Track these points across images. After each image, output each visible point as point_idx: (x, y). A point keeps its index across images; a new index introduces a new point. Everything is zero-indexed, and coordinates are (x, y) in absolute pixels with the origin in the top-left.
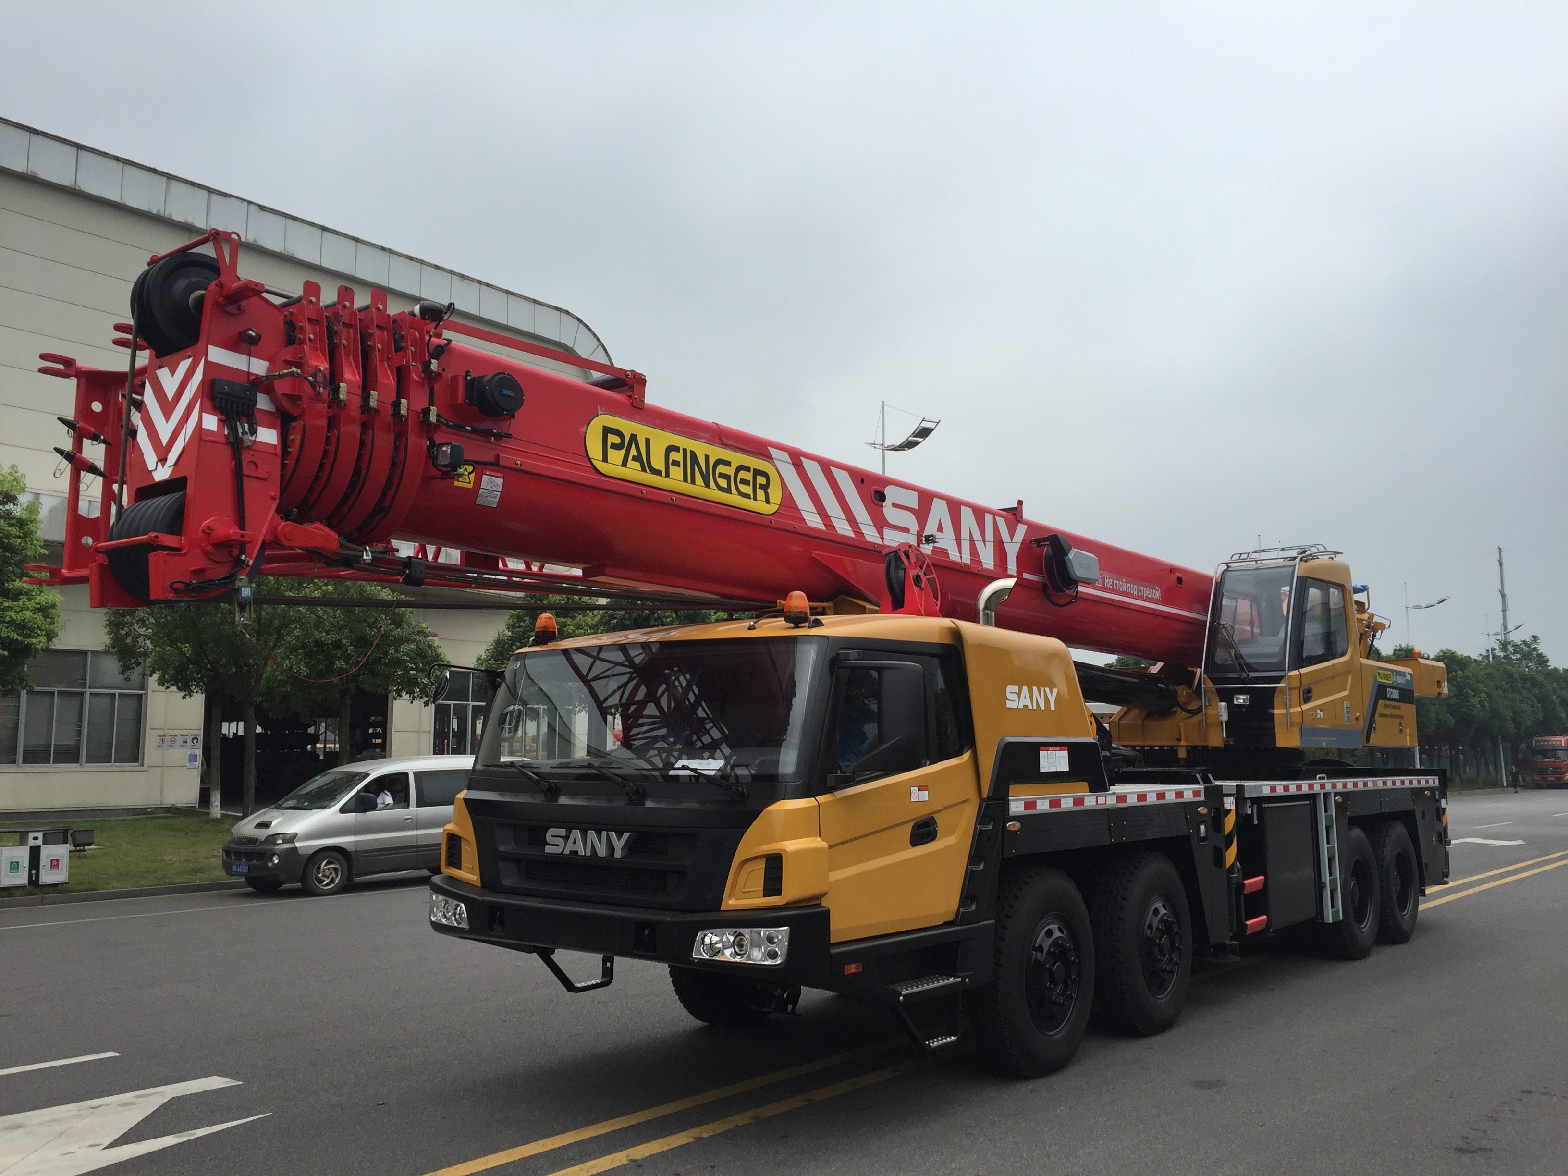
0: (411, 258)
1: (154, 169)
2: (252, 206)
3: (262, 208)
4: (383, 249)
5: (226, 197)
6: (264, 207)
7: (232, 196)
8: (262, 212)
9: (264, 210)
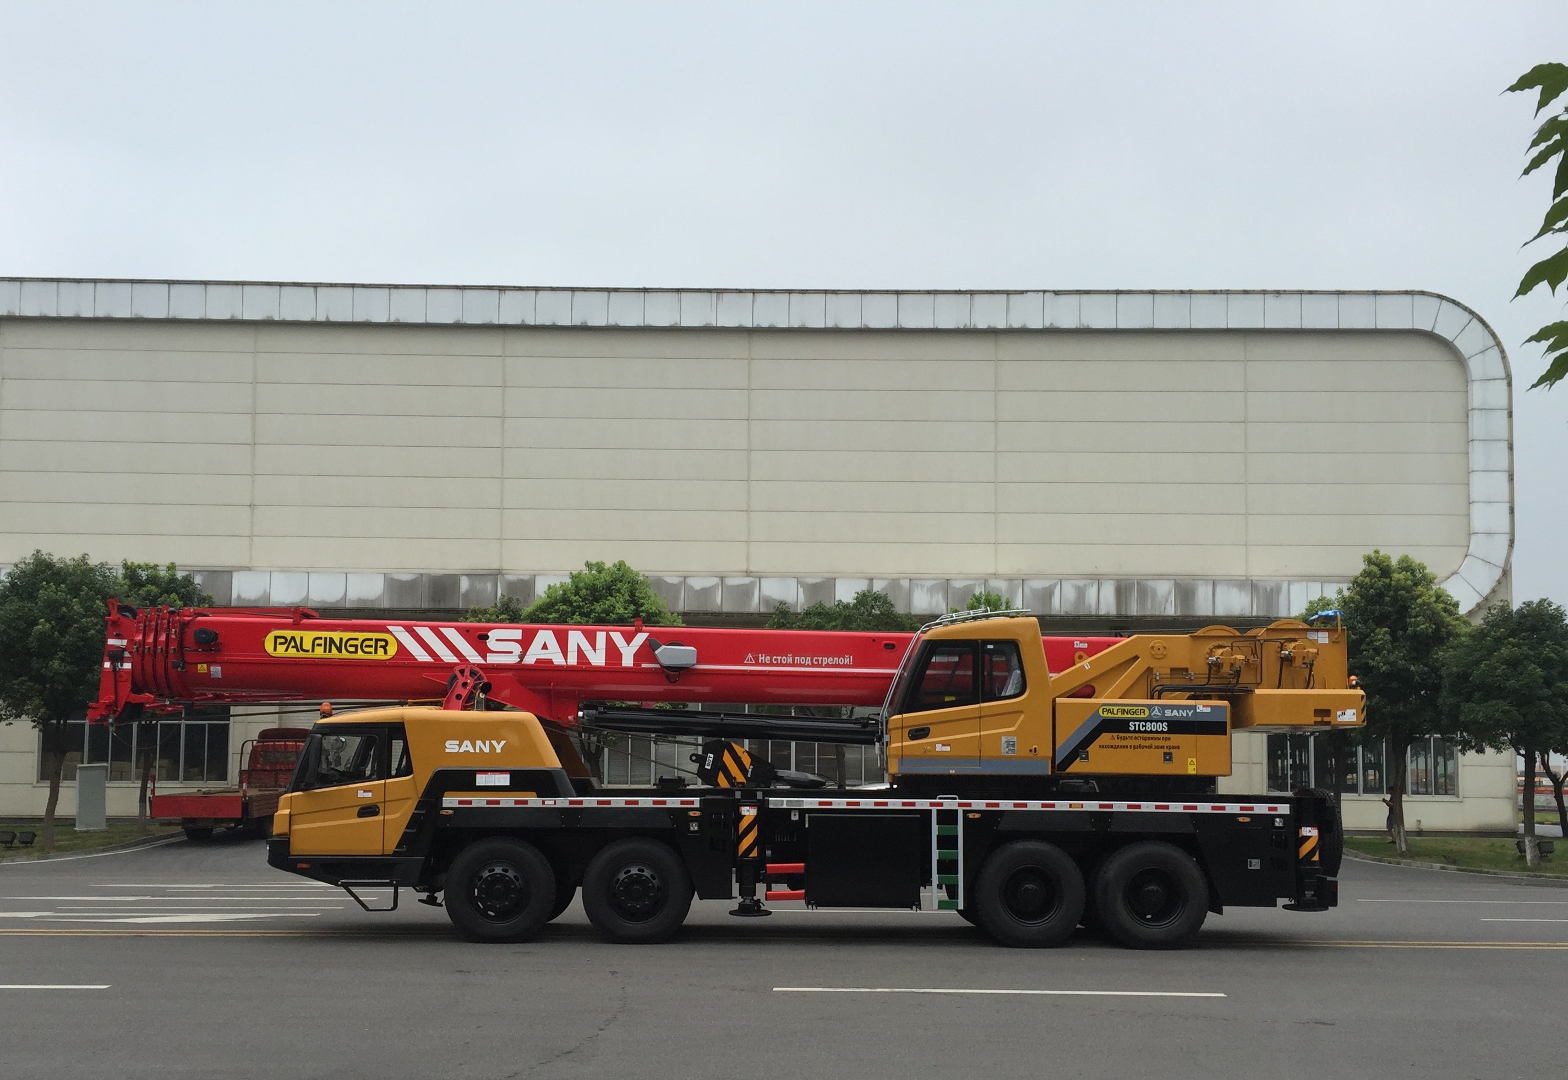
0: (1214, 292)
1: (960, 291)
2: (1047, 295)
3: (1057, 293)
4: (1182, 292)
5: (1023, 293)
6: (1059, 291)
7: (1027, 291)
8: (1057, 296)
9: (1058, 294)
